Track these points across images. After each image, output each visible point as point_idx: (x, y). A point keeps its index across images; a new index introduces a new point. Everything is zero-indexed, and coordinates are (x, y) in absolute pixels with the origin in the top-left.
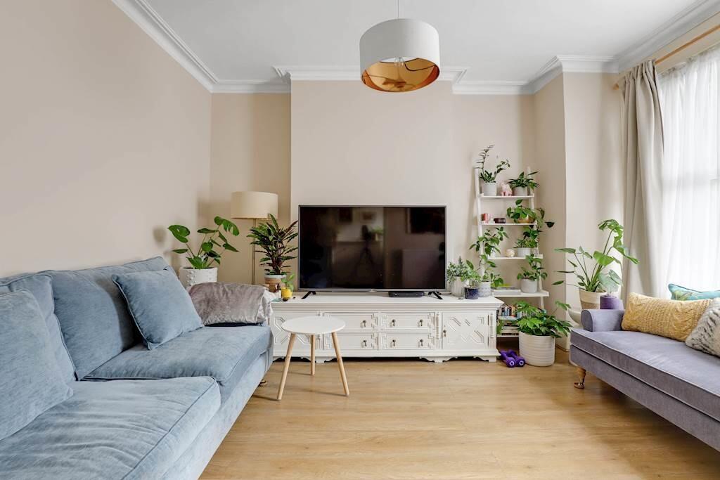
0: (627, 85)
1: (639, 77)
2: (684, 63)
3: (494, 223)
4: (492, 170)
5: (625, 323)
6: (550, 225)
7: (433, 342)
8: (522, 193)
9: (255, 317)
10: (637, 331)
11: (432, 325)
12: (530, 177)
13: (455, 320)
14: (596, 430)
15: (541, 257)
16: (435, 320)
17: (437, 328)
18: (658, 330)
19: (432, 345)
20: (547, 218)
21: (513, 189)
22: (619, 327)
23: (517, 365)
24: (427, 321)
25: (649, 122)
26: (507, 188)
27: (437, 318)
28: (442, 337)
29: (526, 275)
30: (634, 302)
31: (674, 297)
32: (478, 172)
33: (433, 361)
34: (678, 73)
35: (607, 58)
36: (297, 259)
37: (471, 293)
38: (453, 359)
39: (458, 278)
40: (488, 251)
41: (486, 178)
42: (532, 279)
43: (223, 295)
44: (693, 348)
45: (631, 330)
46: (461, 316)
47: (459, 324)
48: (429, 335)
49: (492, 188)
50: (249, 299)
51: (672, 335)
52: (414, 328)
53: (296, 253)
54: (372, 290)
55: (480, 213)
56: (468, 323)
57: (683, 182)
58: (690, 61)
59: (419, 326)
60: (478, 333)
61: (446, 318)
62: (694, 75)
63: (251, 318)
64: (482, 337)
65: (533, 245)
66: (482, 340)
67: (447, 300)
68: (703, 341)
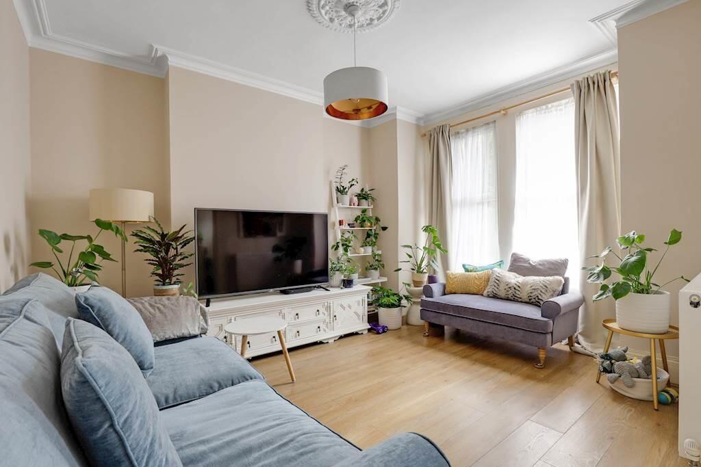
0: (432, 137)
1: (441, 133)
2: (463, 131)
3: (348, 228)
4: (347, 185)
5: (448, 289)
6: (384, 229)
7: (327, 327)
8: (365, 205)
9: (199, 328)
10: (455, 293)
11: (326, 313)
12: (369, 193)
13: (342, 306)
14: (455, 354)
15: (380, 252)
16: (328, 308)
17: (330, 314)
18: (468, 292)
19: (326, 329)
20: (382, 224)
21: (359, 200)
22: (444, 294)
23: (384, 332)
24: (322, 310)
25: (447, 163)
26: (355, 199)
27: (330, 306)
28: (333, 321)
29: (372, 267)
30: (451, 276)
31: (467, 270)
32: (334, 186)
33: (328, 343)
34: (460, 135)
35: (420, 115)
36: (193, 266)
37: (348, 283)
38: (341, 337)
39: (337, 272)
40: (346, 250)
41: (341, 191)
42: (376, 269)
43: (155, 310)
44: (488, 296)
45: (451, 293)
46: (345, 301)
47: (344, 308)
48: (324, 322)
49: (346, 198)
50: (187, 310)
51: (475, 292)
52: (313, 317)
53: (193, 260)
54: (271, 290)
55: (338, 219)
56: (350, 307)
57: (463, 203)
58: (467, 131)
59: (316, 315)
60: (356, 313)
61: (335, 305)
62: (470, 139)
63: (195, 330)
64: (358, 316)
65: (373, 244)
66: (359, 319)
67: (333, 291)
68: (495, 292)
